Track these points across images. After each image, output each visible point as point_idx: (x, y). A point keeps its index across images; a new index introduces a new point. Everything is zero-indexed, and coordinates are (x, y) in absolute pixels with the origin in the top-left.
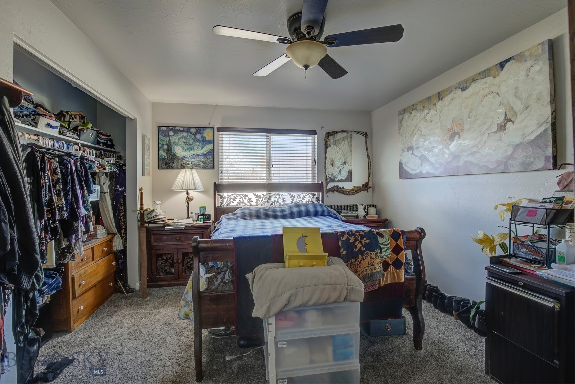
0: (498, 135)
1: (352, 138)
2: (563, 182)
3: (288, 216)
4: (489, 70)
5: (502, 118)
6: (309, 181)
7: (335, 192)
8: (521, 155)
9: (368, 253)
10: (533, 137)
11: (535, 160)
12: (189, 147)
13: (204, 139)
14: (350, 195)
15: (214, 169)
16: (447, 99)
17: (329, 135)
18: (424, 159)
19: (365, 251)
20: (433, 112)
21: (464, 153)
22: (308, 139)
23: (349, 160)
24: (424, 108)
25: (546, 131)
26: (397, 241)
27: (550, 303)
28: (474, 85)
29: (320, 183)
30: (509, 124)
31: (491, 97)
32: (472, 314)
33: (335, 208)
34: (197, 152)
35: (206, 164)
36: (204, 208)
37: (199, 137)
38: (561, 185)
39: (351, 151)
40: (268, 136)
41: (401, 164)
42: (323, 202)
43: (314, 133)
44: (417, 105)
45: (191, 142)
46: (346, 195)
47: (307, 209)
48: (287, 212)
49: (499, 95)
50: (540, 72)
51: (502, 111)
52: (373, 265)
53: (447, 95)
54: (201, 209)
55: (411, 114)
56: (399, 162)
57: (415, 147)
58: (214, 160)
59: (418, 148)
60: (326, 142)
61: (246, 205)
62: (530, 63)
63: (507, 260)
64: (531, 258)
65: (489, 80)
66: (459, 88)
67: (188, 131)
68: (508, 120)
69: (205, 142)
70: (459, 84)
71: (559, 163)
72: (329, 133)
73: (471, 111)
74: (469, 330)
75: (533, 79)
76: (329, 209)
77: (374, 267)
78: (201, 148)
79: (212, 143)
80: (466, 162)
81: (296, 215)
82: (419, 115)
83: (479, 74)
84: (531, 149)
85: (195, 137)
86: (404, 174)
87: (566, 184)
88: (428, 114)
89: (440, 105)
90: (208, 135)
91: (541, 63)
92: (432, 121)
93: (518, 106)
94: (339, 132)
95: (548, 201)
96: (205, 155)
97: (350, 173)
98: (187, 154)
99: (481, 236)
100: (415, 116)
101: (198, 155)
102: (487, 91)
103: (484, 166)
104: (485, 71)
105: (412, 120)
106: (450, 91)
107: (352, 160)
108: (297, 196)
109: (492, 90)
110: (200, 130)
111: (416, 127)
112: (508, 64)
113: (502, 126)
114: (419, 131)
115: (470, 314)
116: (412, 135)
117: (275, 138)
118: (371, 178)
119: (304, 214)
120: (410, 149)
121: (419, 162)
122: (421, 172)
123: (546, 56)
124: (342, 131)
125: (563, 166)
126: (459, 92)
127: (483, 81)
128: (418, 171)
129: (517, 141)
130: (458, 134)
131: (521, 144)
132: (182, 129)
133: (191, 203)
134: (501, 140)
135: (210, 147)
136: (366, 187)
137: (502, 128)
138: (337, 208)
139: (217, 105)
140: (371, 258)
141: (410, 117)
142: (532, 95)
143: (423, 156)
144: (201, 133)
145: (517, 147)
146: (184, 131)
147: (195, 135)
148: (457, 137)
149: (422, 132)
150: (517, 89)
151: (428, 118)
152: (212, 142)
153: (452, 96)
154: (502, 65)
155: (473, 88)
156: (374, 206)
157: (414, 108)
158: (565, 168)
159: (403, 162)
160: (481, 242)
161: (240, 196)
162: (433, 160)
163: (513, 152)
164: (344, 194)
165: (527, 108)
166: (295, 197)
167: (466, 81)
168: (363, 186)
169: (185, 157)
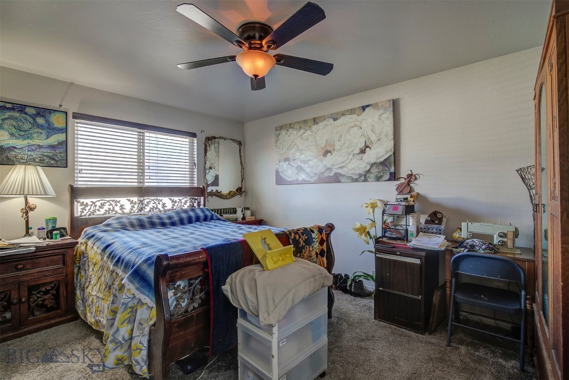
0: (361, 155)
1: (219, 144)
2: (399, 188)
3: (178, 222)
4: (354, 109)
5: (363, 145)
6: (186, 184)
7: (214, 197)
8: (375, 171)
9: (307, 247)
10: (382, 160)
11: (384, 174)
12: (23, 133)
13: (49, 125)
14: (227, 199)
15: (66, 167)
16: (321, 125)
17: (208, 139)
18: (300, 169)
19: (305, 246)
20: (308, 132)
21: (334, 167)
22: (185, 141)
23: (216, 165)
24: (300, 128)
25: (390, 156)
26: (321, 235)
27: (418, 261)
28: (343, 118)
29: (201, 187)
30: (368, 149)
31: (355, 128)
32: (349, 283)
33: (218, 211)
34: (37, 142)
35: (54, 159)
36: (54, 220)
37: (40, 121)
38: (398, 190)
39: (219, 157)
40: (143, 133)
41: (277, 173)
42: (205, 206)
43: (193, 135)
44: (294, 124)
45: (27, 126)
46: (224, 199)
47: (196, 214)
48: (176, 219)
49: (361, 128)
50: (387, 118)
51: (363, 140)
52: (311, 256)
53: (321, 121)
54: (47, 221)
55: (288, 131)
56: (276, 169)
57: (291, 159)
58: (67, 155)
59: (294, 160)
60: (206, 146)
61: (117, 212)
62: (381, 111)
63: (381, 239)
64: (395, 236)
65: (354, 116)
66: (332, 118)
67: (21, 111)
68: (367, 147)
69: (51, 130)
70: (332, 114)
71: (397, 177)
72: (209, 137)
73: (341, 136)
74: (346, 295)
75: (383, 122)
76: (213, 213)
77: (312, 258)
78: (45, 137)
79: (63, 133)
80: (336, 173)
81: (186, 221)
82: (295, 133)
83: (347, 111)
84: (381, 167)
85: (34, 120)
86: (280, 181)
87: (401, 190)
88: (304, 133)
89: (314, 127)
90: (57, 121)
91: (388, 113)
92: (307, 140)
93: (373, 138)
94: (217, 138)
95: (399, 200)
96: (52, 147)
97: (217, 177)
98: (19, 143)
99: (358, 225)
100: (292, 133)
101: (40, 147)
102: (352, 124)
103: (350, 177)
104: (352, 109)
105: (289, 136)
106: (323, 118)
107: (218, 165)
108: (178, 201)
109: (356, 123)
110: (43, 112)
111: (292, 142)
112: (367, 108)
113: (362, 150)
114: (295, 147)
115: (347, 283)
116: (289, 148)
117: (149, 135)
118: (243, 183)
119: (194, 219)
120: (287, 159)
121: (295, 171)
122: (297, 179)
123: (391, 109)
124: (220, 137)
125: (398, 179)
126: (331, 121)
127: (350, 116)
128: (294, 178)
129: (373, 161)
130: (330, 152)
131: (375, 163)
132: (9, 106)
133: (31, 213)
134: (362, 159)
135: (61, 137)
136: (240, 191)
137: (363, 151)
138: (219, 211)
139: (72, 83)
140: (309, 251)
141: (286, 133)
142: (382, 132)
143: (299, 166)
144: (44, 117)
145: (372, 165)
146: (12, 109)
147: (34, 117)
148: (329, 154)
149: (298, 147)
150: (373, 126)
151: (305, 136)
152: (64, 130)
153: (325, 122)
154: (364, 108)
155: (342, 120)
156: (248, 209)
157: (291, 126)
158: (399, 180)
159: (280, 170)
160: (357, 230)
161: (108, 201)
162: (308, 170)
163: (370, 168)
164: (221, 198)
165: (379, 140)
166: (176, 202)
167: (337, 114)
168: (237, 190)
169: (16, 148)
